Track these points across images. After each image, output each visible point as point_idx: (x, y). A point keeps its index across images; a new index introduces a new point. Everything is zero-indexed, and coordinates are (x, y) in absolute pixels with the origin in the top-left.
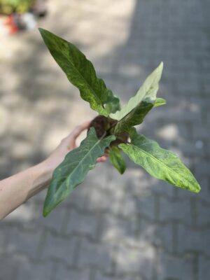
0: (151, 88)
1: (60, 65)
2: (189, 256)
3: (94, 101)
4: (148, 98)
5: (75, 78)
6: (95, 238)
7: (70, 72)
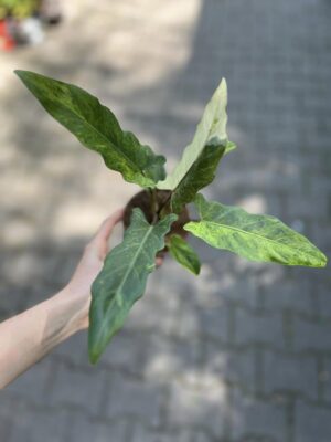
0: (216, 121)
1: (62, 123)
2: (281, 399)
3: (128, 169)
4: (214, 139)
5: (90, 138)
6: (135, 371)
7: (81, 129)
